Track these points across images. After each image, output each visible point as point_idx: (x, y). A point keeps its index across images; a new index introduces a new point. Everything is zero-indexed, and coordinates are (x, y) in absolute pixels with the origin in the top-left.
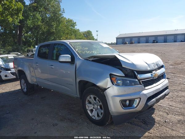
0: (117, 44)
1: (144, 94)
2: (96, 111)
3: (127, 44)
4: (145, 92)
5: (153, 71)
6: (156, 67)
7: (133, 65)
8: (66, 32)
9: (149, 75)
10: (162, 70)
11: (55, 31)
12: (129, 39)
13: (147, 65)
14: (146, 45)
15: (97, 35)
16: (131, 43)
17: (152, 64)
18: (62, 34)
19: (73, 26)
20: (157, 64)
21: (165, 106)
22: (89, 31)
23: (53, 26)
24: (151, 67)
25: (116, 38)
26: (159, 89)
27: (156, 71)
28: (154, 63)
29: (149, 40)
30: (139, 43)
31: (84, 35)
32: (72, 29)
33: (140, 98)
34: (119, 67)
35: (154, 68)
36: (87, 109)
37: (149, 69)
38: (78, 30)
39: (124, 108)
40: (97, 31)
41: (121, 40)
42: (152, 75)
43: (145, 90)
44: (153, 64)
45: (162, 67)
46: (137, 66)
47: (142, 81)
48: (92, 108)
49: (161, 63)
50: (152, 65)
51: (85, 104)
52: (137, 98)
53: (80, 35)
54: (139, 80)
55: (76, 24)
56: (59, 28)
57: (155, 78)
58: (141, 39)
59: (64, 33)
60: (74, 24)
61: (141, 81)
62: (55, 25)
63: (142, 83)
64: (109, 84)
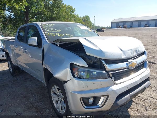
0: (111, 28)
1: (112, 91)
2: (60, 103)
3: (120, 28)
4: (115, 88)
5: (129, 59)
6: (135, 54)
7: (101, 52)
8: (66, 17)
9: (123, 65)
10: (143, 58)
11: (56, 16)
12: (122, 24)
13: (121, 52)
14: (137, 29)
15: (94, 20)
16: (124, 27)
17: (129, 50)
18: (63, 19)
19: (72, 12)
20: (136, 51)
21: (145, 97)
22: (87, 16)
23: (55, 11)
24: (126, 54)
25: (111, 22)
26: (136, 82)
27: (133, 59)
28: (131, 49)
29: (141, 24)
30: (131, 27)
31: (83, 19)
32: (71, 14)
33: (108, 96)
34: (81, 54)
35: (131, 56)
36: (53, 99)
37: (123, 57)
38: (78, 15)
39: (85, 107)
40: (94, 16)
41: (115, 24)
42: (127, 64)
43: (116, 85)
44: (131, 51)
45: (144, 53)
46: (106, 54)
47: (112, 74)
48: (57, 99)
49: (142, 49)
50: (129, 52)
51: (51, 95)
52: (103, 96)
53: (79, 20)
54: (108, 72)
55: (75, 10)
56: (60, 13)
57: (131, 69)
58: (134, 23)
59: (64, 18)
60: (73, 10)
61: (110, 73)
62: (56, 11)
63: (111, 76)
64: (70, 76)
